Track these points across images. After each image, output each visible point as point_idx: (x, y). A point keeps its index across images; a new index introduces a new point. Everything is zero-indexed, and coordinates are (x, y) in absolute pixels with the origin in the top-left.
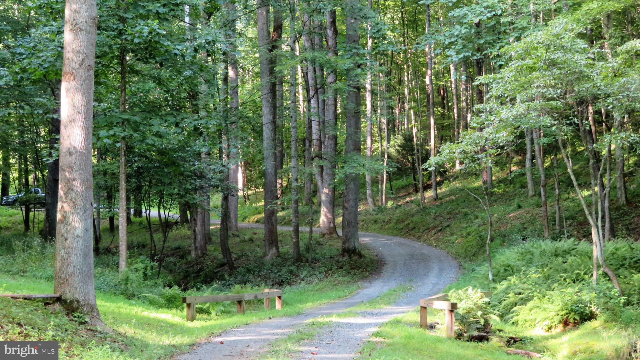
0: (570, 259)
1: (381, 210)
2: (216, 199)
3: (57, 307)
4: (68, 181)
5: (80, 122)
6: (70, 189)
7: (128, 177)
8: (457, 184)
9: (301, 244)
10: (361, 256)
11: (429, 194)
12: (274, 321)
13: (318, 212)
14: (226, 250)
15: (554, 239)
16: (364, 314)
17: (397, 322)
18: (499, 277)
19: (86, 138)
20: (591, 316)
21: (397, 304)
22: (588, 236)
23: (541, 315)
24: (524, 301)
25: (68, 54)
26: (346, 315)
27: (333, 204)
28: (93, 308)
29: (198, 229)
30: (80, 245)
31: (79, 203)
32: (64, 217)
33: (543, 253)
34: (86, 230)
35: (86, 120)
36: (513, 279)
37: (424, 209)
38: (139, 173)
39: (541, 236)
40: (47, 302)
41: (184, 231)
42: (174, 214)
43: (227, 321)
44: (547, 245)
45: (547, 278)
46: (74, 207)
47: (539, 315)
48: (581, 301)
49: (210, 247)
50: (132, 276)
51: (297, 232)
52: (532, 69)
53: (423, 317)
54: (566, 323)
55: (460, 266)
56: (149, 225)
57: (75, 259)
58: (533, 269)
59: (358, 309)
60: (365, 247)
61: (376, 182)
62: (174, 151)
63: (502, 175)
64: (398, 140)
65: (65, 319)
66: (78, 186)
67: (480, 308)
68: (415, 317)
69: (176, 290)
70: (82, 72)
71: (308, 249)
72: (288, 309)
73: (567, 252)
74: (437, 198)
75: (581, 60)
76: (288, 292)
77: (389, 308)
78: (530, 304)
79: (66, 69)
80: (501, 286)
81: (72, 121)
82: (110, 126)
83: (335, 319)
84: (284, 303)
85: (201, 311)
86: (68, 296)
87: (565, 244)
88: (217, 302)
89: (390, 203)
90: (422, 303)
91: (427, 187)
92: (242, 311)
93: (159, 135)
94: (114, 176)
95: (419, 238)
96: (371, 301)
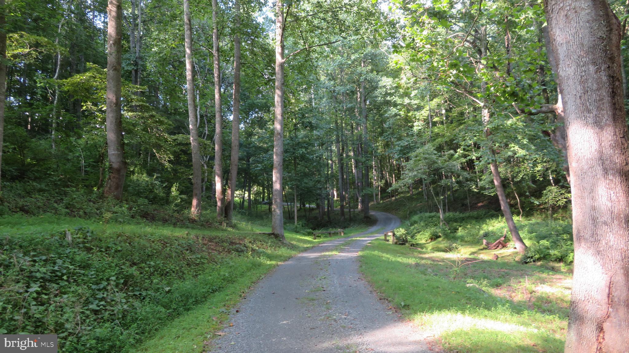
0: (434, 219)
1: (379, 203)
2: (326, 202)
3: (273, 236)
4: (275, 199)
5: (278, 182)
6: (276, 201)
7: (297, 196)
8: (402, 195)
9: (351, 215)
10: (370, 219)
11: (394, 198)
12: (340, 239)
13: (358, 205)
14: (329, 218)
15: (430, 212)
16: (368, 237)
17: (377, 239)
18: (412, 225)
19: (280, 187)
20: (440, 237)
21: (380, 233)
22: (439, 212)
23: (424, 236)
24: (419, 232)
25: (275, 162)
26: (362, 237)
27: (363, 202)
28: (283, 237)
29: (321, 210)
30: (279, 217)
31: (279, 205)
32: (274, 209)
33: (426, 217)
34: (281, 213)
35: (280, 181)
36: (416, 225)
37: (392, 203)
38: (301, 195)
39: (426, 212)
40: (269, 235)
41: (317, 211)
42: (313, 206)
43: (325, 239)
44: (427, 214)
45: (426, 225)
46: (277, 207)
47: (423, 236)
48: (436, 232)
49: (324, 216)
50: (298, 226)
51: (350, 211)
52: (419, 160)
53: (386, 237)
54: (431, 239)
55: (401, 221)
56: (305, 210)
57: (278, 222)
58: (422, 222)
59: (367, 235)
60: (372, 215)
61: (377, 195)
62: (311, 187)
63: (417, 192)
64: (383, 181)
65: (275, 239)
66: (278, 200)
67: (403, 234)
68: (383, 237)
69: (310, 230)
70: (279, 167)
71: (354, 216)
72: (346, 236)
73: (433, 217)
74: (396, 199)
75: (434, 157)
76: (347, 230)
77: (377, 235)
78: (421, 233)
79: (274, 166)
80: (412, 228)
81: (276, 181)
82: (291, 181)
83: (358, 239)
84: (344, 234)
85: (318, 236)
86: (276, 233)
87: (433, 214)
88: (323, 234)
89: (381, 202)
90: (385, 233)
91: (393, 196)
92: (331, 236)
93: (306, 183)
94: (294, 195)
95: (390, 213)
96: (372, 233)
